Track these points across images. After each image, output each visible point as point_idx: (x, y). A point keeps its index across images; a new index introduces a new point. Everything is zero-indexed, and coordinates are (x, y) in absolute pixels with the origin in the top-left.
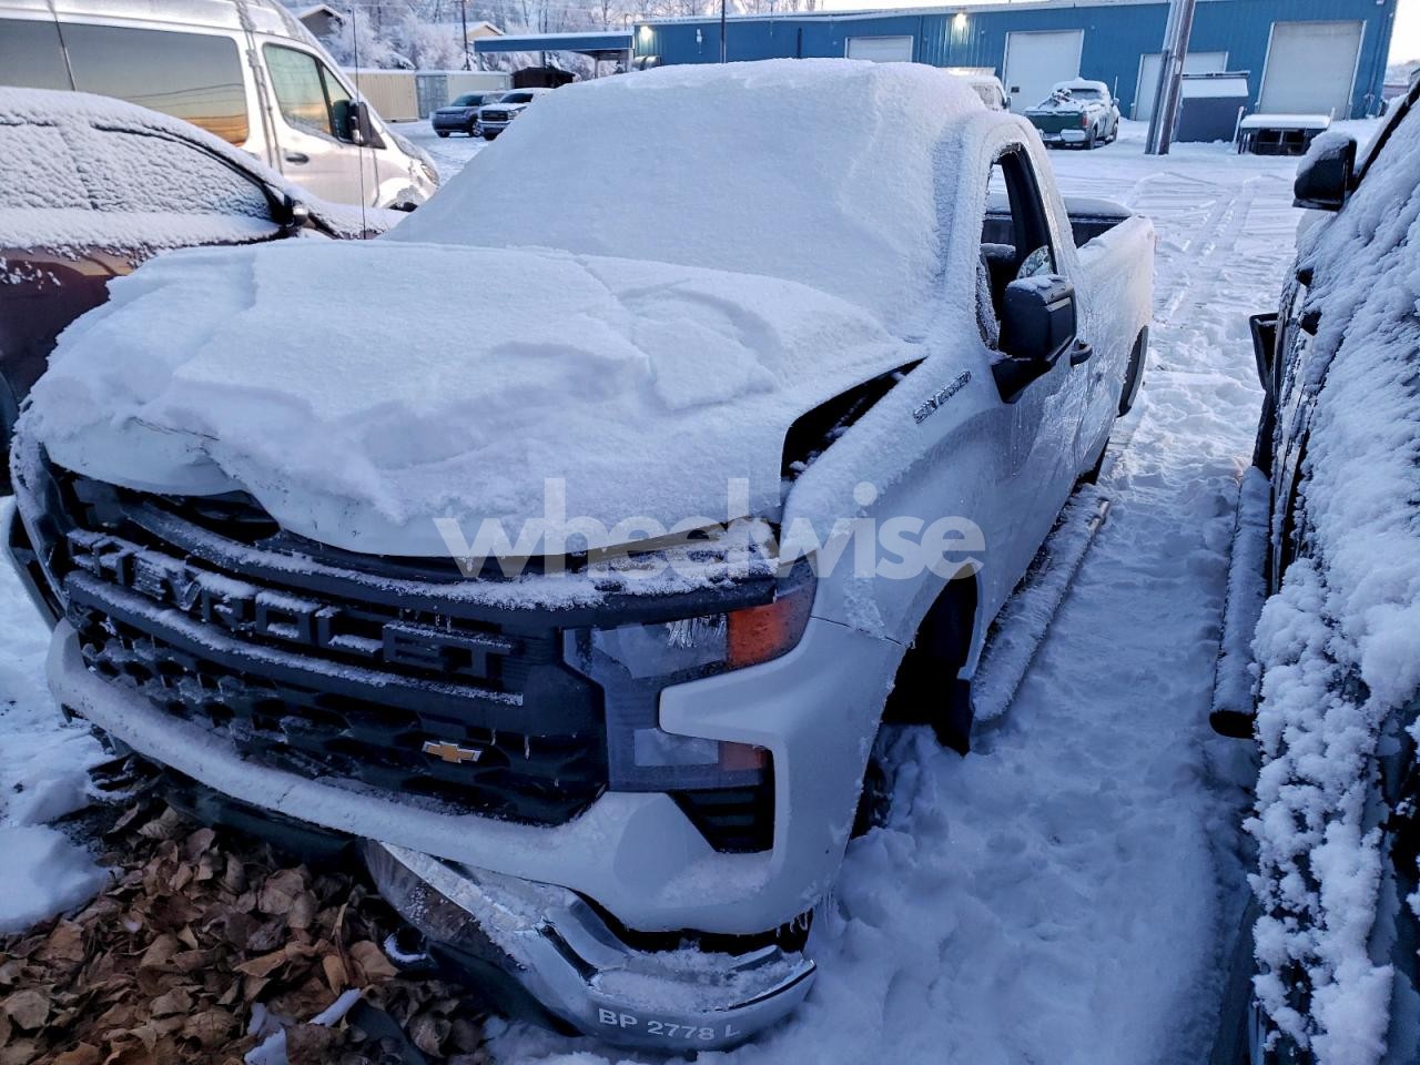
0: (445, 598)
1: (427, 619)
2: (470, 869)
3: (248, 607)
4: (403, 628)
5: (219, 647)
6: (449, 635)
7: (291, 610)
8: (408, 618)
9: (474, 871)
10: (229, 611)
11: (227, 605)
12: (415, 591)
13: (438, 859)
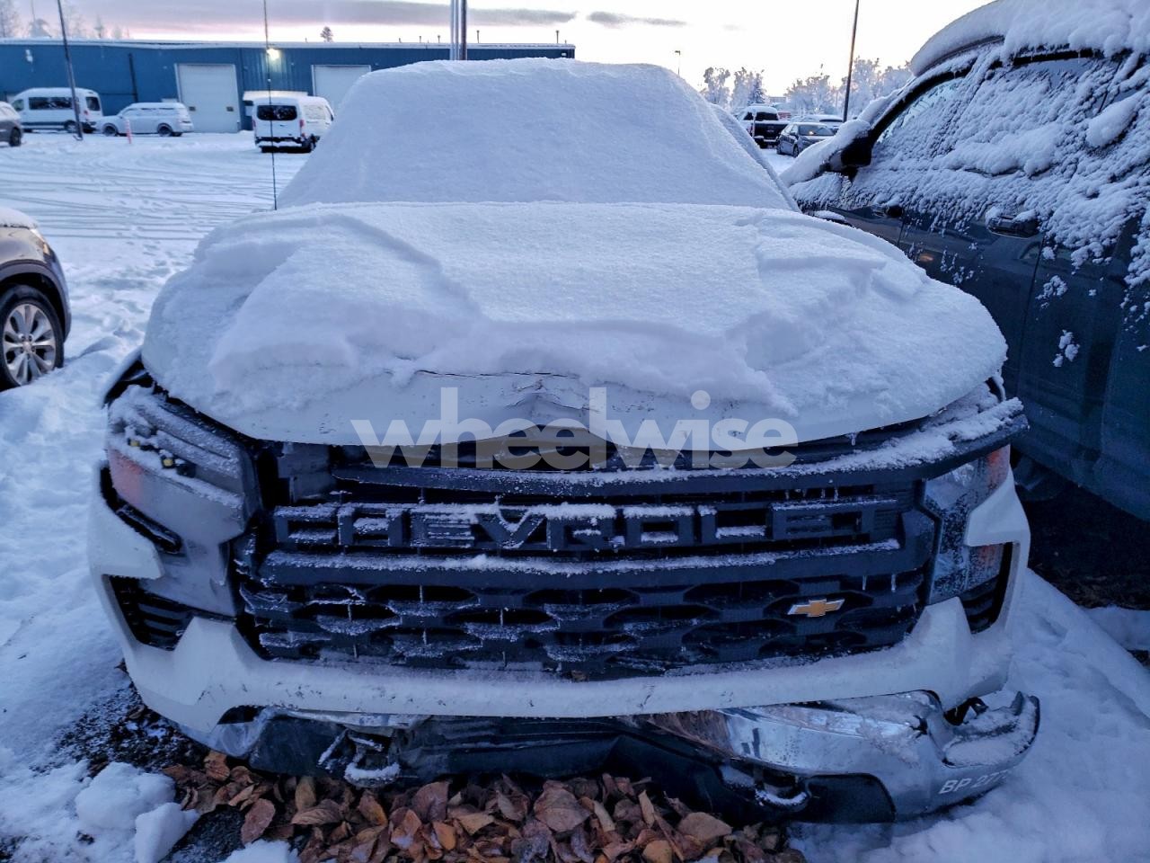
0: (839, 471)
1: (813, 494)
2: (834, 703)
3: (620, 524)
4: (792, 507)
5: (578, 571)
6: (837, 504)
7: (672, 516)
8: (796, 497)
9: (839, 703)
10: (598, 532)
11: (593, 528)
12: (809, 472)
13: (801, 705)
